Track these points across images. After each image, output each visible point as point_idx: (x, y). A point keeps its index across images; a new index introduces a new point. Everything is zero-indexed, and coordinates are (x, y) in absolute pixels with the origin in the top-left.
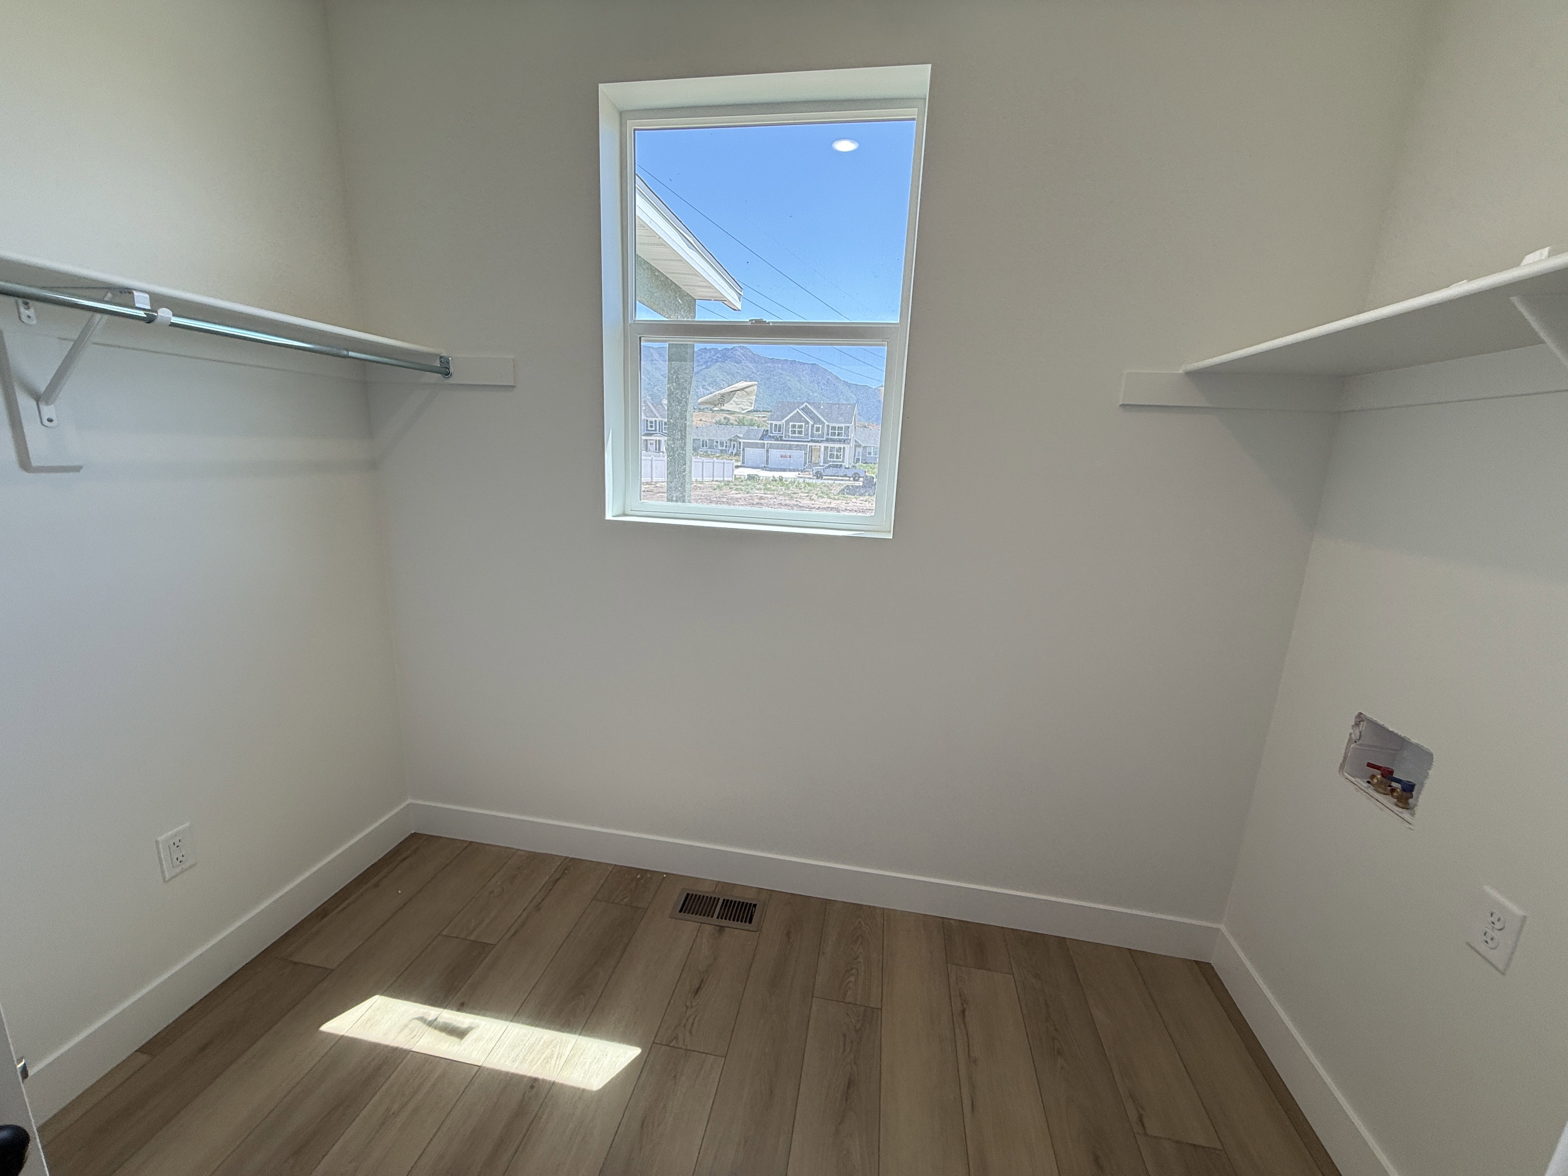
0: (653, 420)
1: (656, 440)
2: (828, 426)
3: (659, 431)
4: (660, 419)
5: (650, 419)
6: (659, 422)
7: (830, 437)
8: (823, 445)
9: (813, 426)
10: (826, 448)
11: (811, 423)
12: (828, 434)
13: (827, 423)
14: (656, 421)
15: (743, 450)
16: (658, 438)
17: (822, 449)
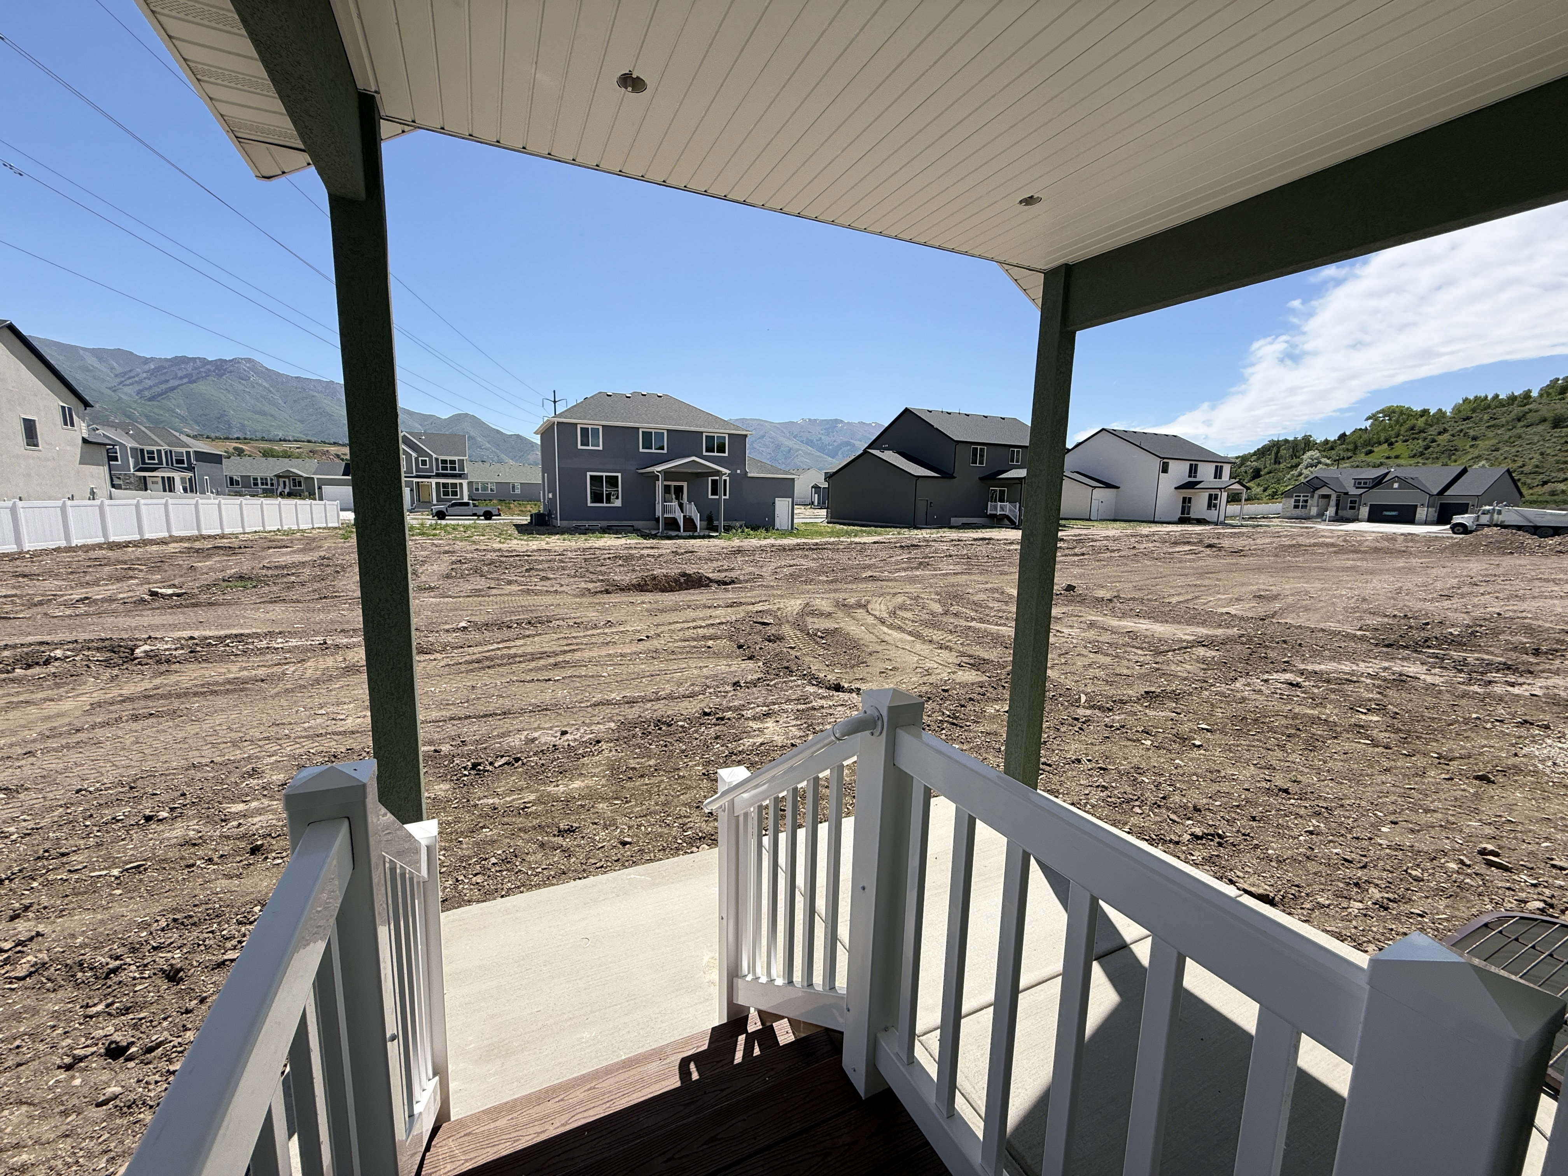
0: (155, 448)
1: (163, 478)
2: (437, 459)
3: (167, 464)
4: (167, 448)
5: (147, 448)
6: (166, 453)
7: (441, 471)
8: (434, 481)
9: (417, 459)
10: (437, 484)
11: (414, 455)
12: (438, 469)
13: (434, 456)
14: (159, 452)
15: (320, 488)
16: (166, 475)
17: (434, 486)
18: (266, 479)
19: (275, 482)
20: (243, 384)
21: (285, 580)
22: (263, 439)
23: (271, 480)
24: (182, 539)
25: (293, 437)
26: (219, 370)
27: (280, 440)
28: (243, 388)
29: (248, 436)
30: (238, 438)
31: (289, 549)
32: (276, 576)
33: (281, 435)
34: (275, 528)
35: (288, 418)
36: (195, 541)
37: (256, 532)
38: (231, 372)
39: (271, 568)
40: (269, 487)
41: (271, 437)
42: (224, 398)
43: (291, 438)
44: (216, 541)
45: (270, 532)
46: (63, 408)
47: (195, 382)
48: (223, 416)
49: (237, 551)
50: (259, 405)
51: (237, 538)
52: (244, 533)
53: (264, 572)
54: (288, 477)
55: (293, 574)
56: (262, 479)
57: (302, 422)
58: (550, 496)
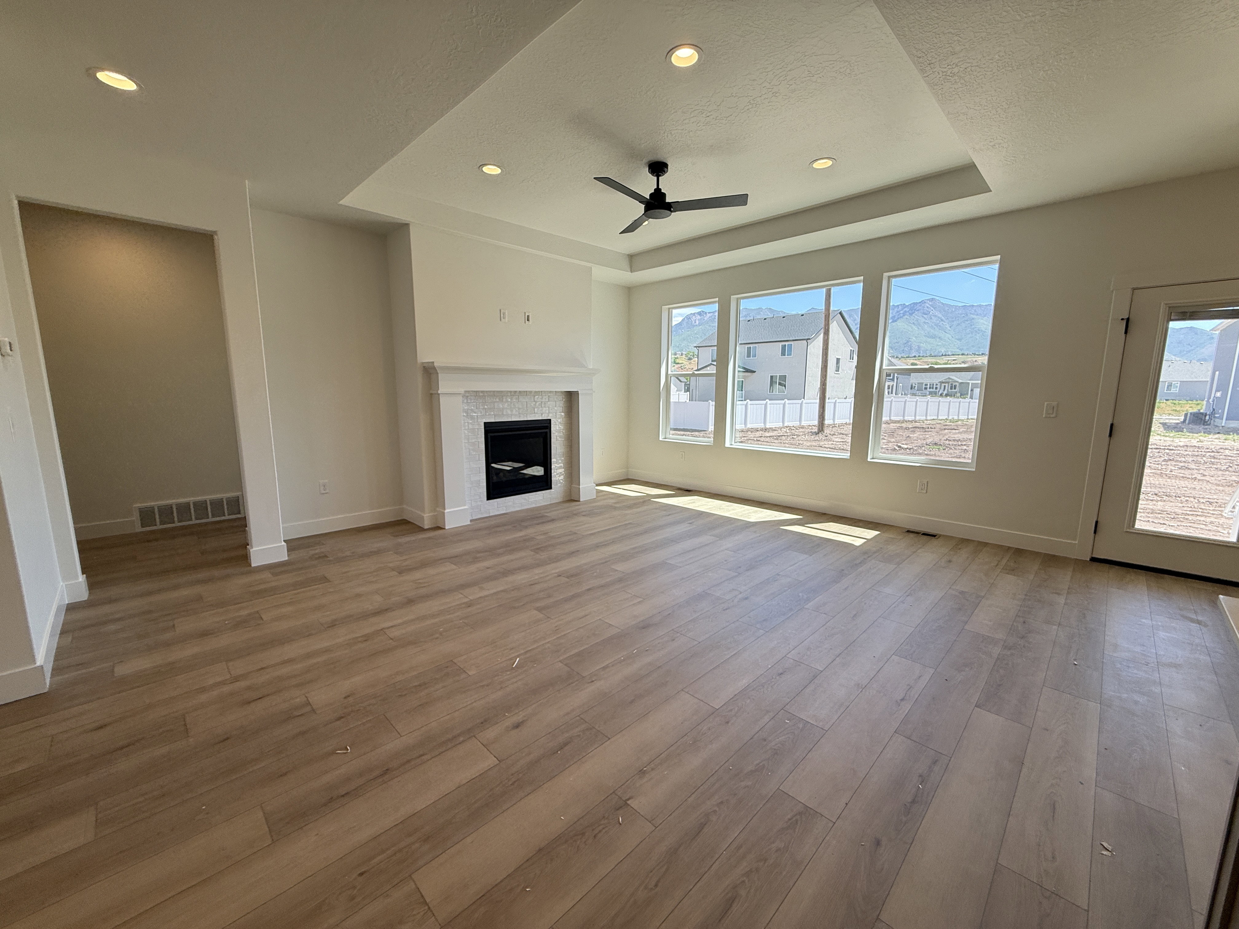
18: (933, 384)
19: (938, 386)
20: (924, 318)
21: (960, 448)
22: (931, 356)
23: (937, 385)
24: (895, 422)
25: (952, 352)
26: (912, 310)
27: (942, 355)
28: (924, 320)
29: (921, 355)
30: (915, 357)
31: (957, 431)
32: (955, 445)
33: (943, 351)
34: (944, 418)
35: (951, 338)
36: (902, 423)
37: (933, 419)
38: (918, 310)
39: (951, 440)
40: (934, 390)
41: (936, 354)
42: (911, 330)
43: (950, 353)
44: (913, 424)
45: (941, 420)
46: (851, 350)
47: (896, 321)
48: (908, 342)
49: (927, 430)
50: (932, 331)
51: (923, 422)
52: (927, 420)
53: (947, 442)
54: (948, 383)
55: (965, 445)
56: (930, 385)
57: (960, 340)
58: (1219, 394)
